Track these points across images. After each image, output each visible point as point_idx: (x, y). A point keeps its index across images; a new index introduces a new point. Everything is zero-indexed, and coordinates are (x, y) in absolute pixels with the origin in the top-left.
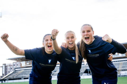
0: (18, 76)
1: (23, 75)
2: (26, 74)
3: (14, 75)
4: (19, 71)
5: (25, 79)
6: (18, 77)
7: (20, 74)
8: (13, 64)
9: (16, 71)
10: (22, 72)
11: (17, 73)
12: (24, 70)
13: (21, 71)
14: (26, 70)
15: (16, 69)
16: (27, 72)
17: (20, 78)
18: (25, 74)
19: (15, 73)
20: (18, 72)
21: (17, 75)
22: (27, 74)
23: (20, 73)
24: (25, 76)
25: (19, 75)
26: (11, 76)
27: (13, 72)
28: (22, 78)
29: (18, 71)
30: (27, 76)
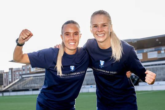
0: (26, 86)
1: (32, 84)
2: (36, 83)
3: (20, 84)
4: (28, 78)
5: (34, 90)
6: (25, 88)
7: (28, 83)
8: (22, 68)
9: (23, 78)
10: (31, 80)
11: (24, 82)
12: (34, 77)
13: (29, 78)
14: (37, 78)
15: (23, 76)
16: (38, 81)
17: (28, 88)
18: (34, 84)
19: (22, 81)
20: (25, 80)
21: (24, 85)
22: (38, 83)
23: (28, 81)
24: (34, 86)
25: (26, 84)
26: (16, 85)
27: (18, 80)
28: (30, 89)
29: (26, 78)
30: (38, 86)
